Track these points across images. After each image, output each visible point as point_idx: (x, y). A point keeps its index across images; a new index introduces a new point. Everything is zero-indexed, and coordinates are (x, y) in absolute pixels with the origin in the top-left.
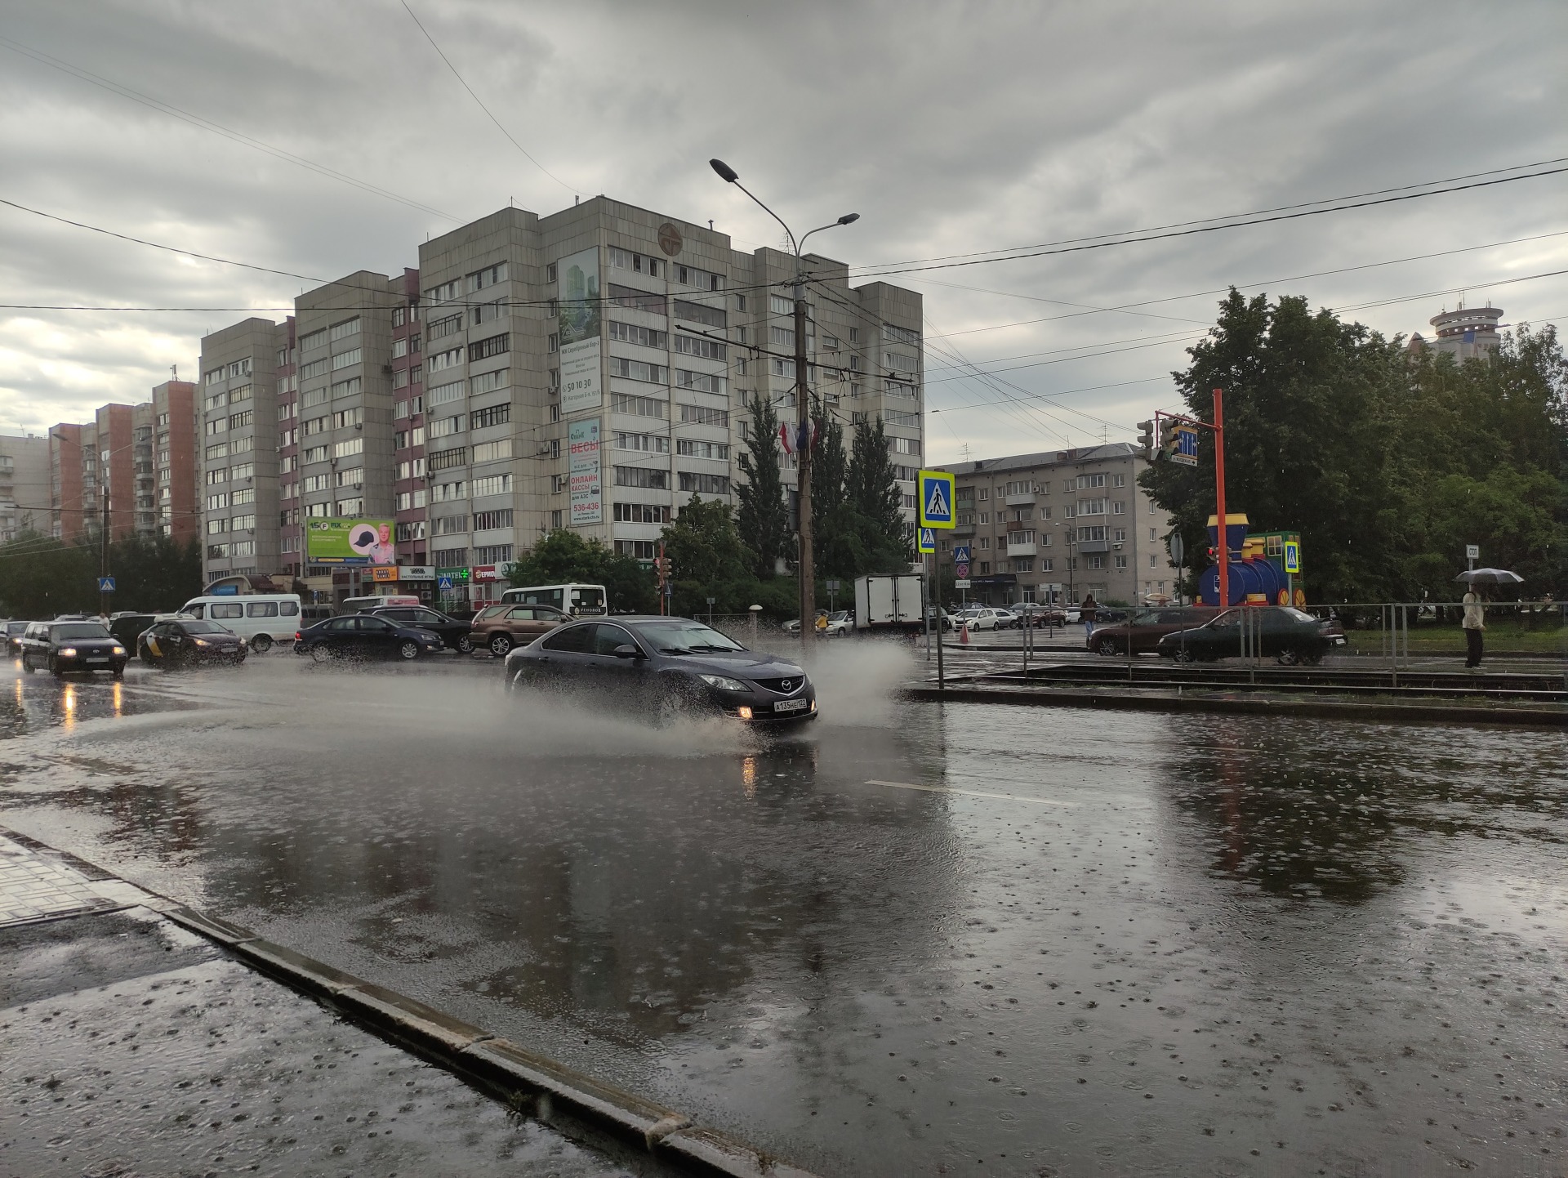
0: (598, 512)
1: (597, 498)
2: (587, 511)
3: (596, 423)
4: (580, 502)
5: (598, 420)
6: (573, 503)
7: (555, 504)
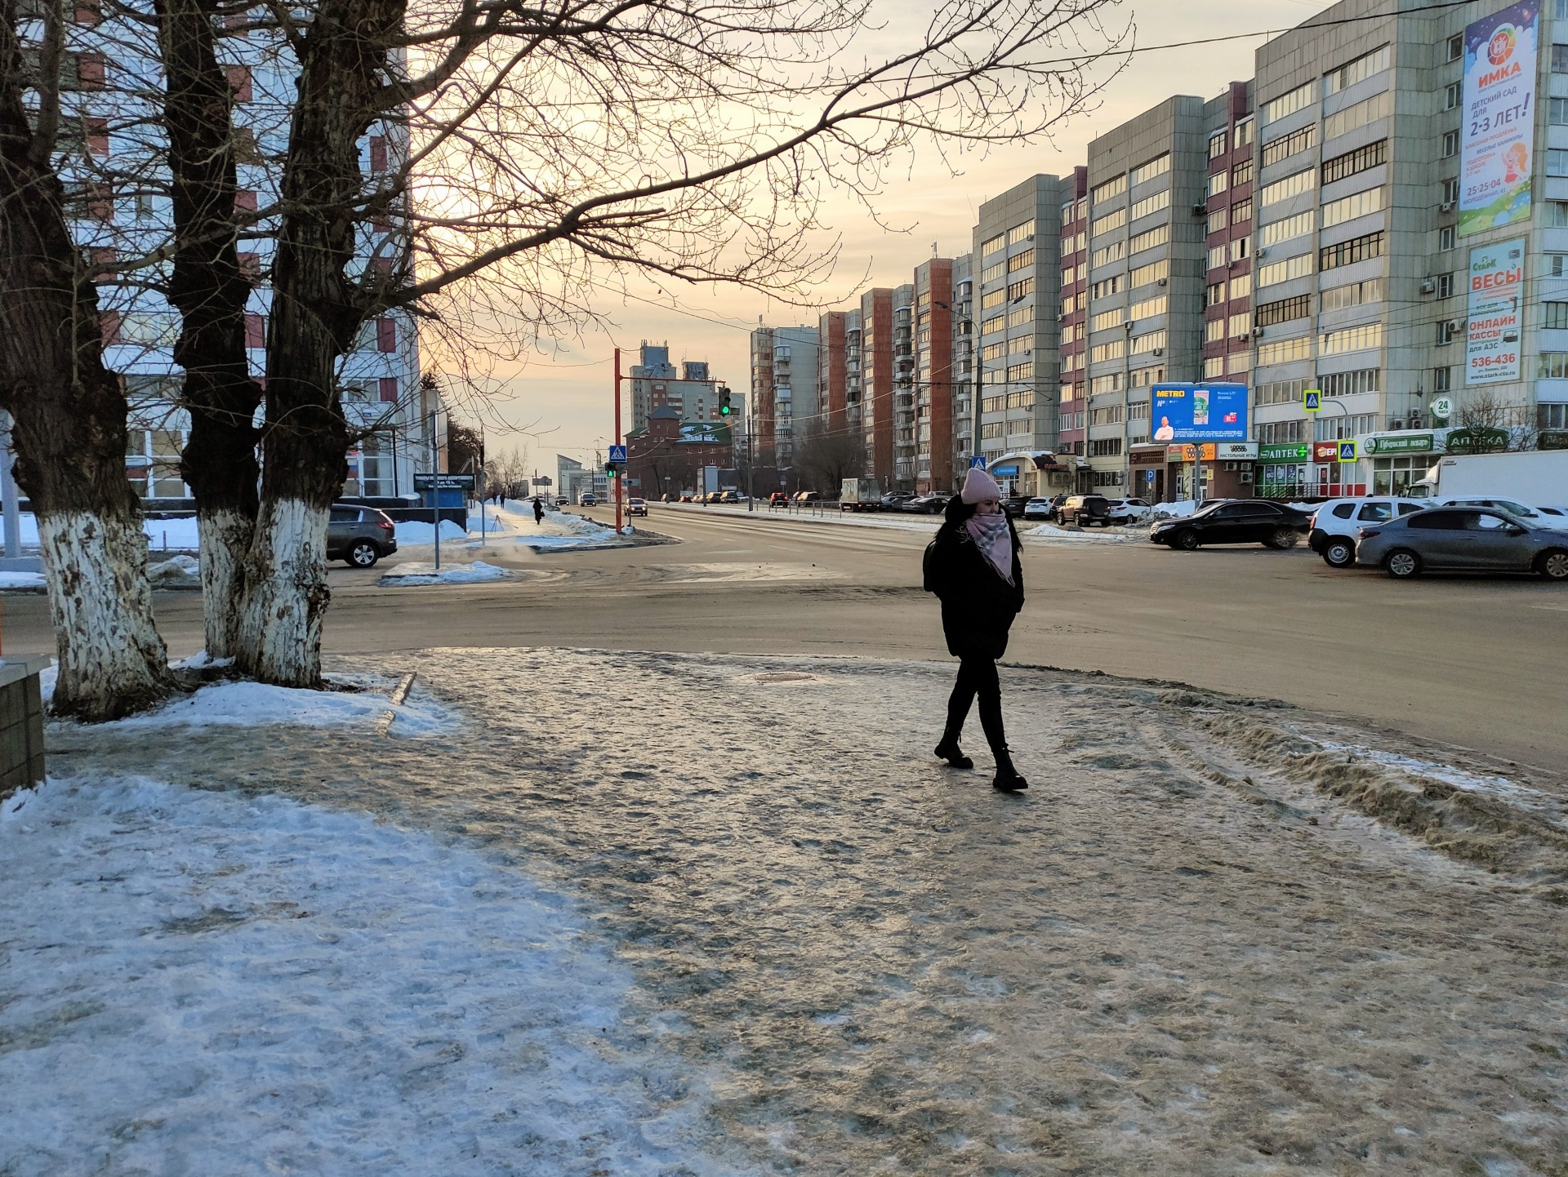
0: (1514, 366)
1: (1513, 346)
2: (1493, 366)
3: (1519, 244)
4: (1483, 354)
5: (1523, 240)
6: (1471, 356)
7: (1440, 358)
